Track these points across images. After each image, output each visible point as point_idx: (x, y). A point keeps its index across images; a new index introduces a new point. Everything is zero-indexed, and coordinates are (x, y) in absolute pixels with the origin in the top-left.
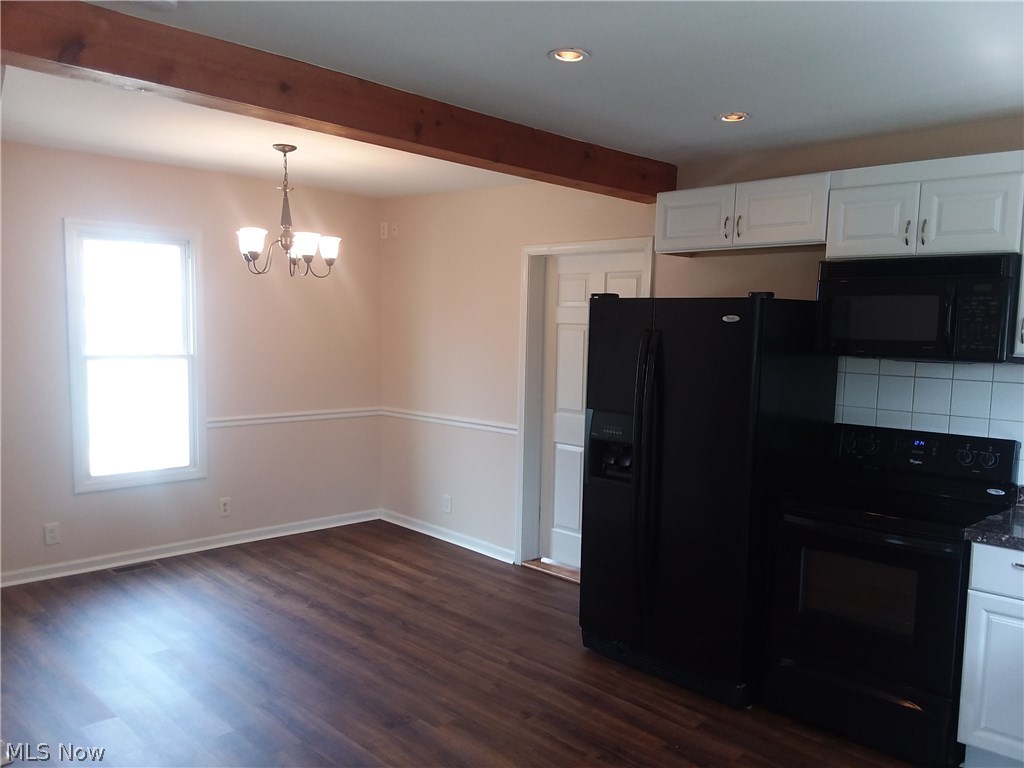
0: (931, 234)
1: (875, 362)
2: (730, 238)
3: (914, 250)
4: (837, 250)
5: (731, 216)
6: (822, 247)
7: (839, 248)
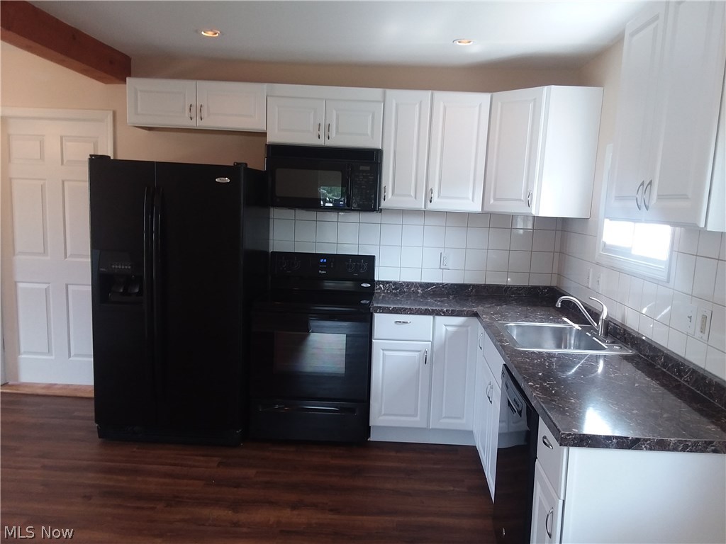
0: (333, 133)
1: (292, 211)
2: (194, 120)
3: (322, 142)
4: (274, 137)
5: (194, 104)
6: (264, 134)
7: (276, 136)
